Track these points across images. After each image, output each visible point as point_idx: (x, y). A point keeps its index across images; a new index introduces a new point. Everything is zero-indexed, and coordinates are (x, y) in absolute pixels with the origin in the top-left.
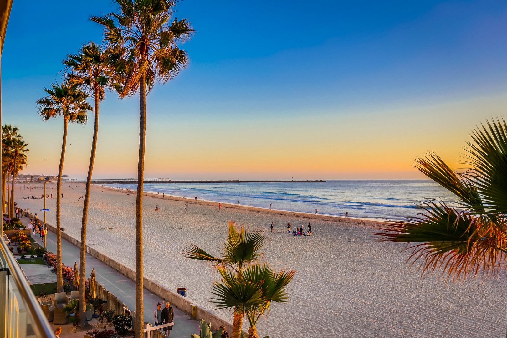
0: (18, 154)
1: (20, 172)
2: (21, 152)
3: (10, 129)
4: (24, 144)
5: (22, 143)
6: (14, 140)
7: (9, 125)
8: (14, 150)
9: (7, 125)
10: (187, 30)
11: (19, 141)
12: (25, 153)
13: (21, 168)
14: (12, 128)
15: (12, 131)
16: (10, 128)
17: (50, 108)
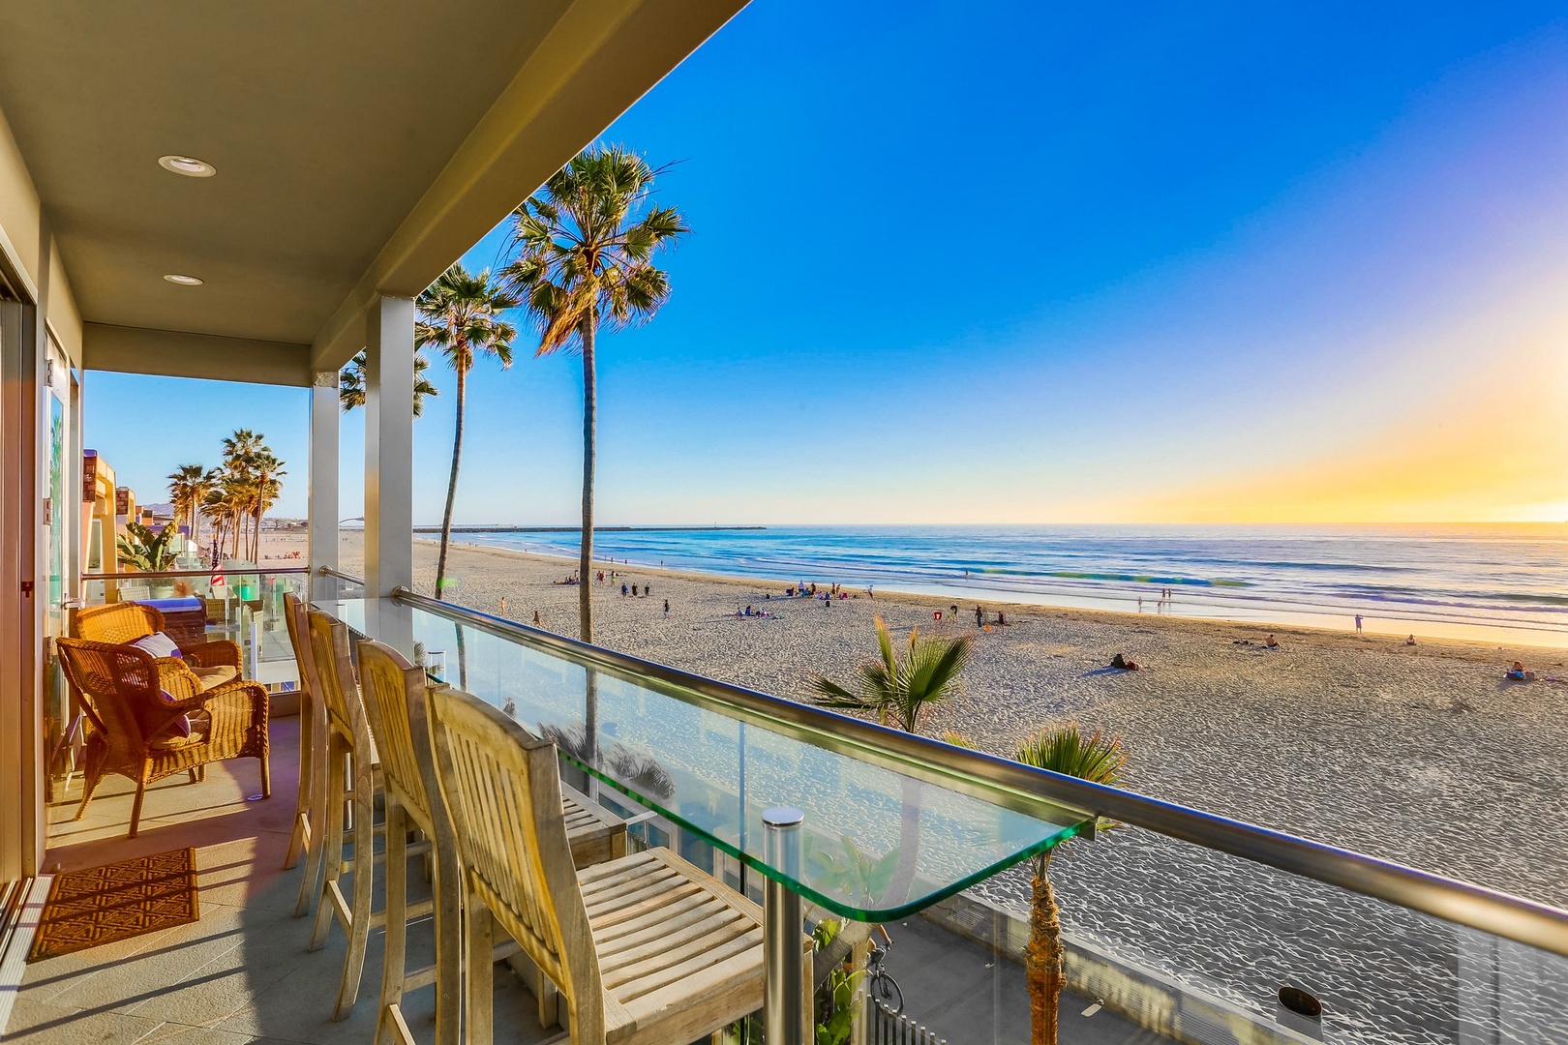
0: (268, 479)
1: (267, 514)
2: (271, 476)
3: (251, 437)
4: (278, 462)
5: (274, 461)
6: (259, 456)
7: (248, 430)
8: (258, 473)
9: (244, 430)
10: (675, 230)
11: (268, 458)
12: (278, 478)
13: (270, 504)
14: (254, 435)
15: (253, 439)
16: (249, 435)
17: (354, 390)
